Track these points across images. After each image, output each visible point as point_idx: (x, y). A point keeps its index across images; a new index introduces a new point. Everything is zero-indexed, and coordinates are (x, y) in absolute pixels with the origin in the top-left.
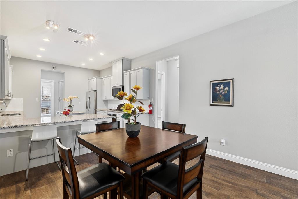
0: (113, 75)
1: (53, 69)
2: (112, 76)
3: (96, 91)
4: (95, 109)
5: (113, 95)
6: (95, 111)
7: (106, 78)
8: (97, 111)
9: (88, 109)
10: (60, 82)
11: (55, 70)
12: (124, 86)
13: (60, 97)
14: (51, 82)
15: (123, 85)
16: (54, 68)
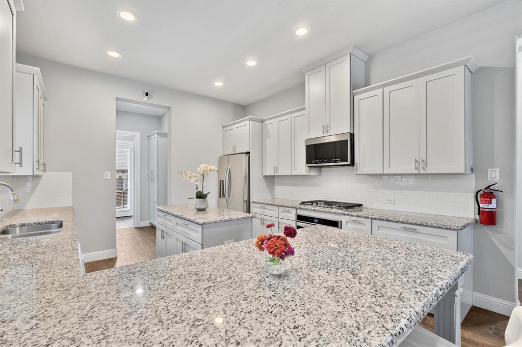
0: (307, 106)
1: (145, 98)
2: (304, 109)
3: (249, 153)
4: (246, 198)
5: (307, 163)
6: (245, 204)
7: (275, 120)
8: (252, 205)
9: (223, 200)
10: (154, 136)
11: (149, 101)
12: (354, 134)
13: (152, 171)
14: (131, 139)
15: (352, 132)
16: (147, 94)
